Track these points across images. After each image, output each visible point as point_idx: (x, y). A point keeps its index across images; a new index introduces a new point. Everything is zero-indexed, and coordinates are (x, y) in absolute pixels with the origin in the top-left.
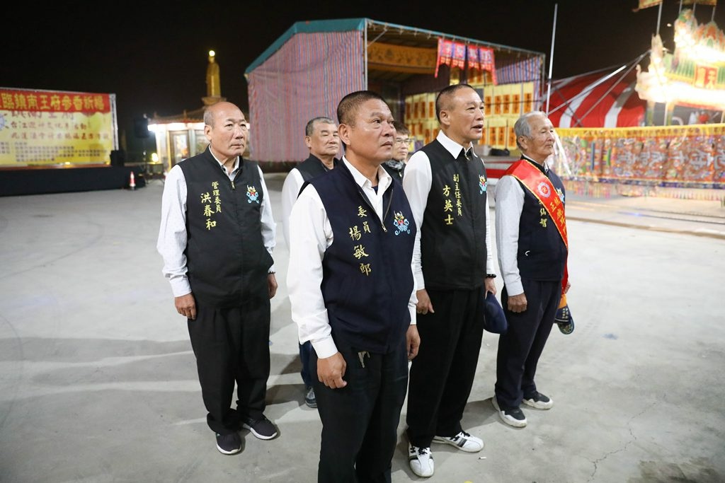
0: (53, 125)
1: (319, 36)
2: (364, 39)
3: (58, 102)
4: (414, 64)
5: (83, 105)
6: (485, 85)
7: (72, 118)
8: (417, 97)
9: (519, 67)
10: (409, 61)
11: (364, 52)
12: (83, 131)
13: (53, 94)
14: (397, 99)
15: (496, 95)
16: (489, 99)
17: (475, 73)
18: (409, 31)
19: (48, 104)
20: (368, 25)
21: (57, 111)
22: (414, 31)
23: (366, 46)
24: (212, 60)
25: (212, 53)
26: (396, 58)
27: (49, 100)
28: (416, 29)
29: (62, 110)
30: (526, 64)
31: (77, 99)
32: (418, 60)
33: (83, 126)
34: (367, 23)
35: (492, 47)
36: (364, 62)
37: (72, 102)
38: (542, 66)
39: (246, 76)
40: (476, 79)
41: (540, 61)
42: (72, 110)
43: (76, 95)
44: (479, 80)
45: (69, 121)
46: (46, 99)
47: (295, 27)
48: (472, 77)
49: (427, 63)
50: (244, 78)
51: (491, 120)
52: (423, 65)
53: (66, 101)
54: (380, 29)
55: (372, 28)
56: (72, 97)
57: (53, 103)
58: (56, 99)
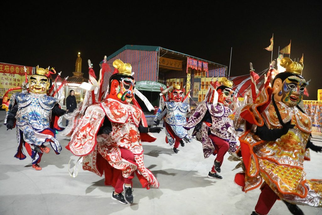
0: (4, 79)
1: (137, 52)
2: (158, 55)
3: (8, 69)
4: (173, 66)
5: (20, 71)
6: (202, 77)
7: (14, 76)
8: (171, 80)
9: (217, 71)
10: (171, 64)
11: (158, 60)
12: (18, 82)
13: (6, 65)
14: (163, 80)
15: (206, 81)
16: (203, 83)
17: (198, 72)
18: (176, 53)
19: (3, 69)
20: (160, 49)
21: (7, 73)
22: (178, 53)
23: (159, 58)
24: (79, 56)
25: (79, 53)
26: (166, 63)
27: (4, 68)
28: (179, 53)
29: (10, 72)
30: (220, 70)
31: (17, 68)
32: (175, 64)
33: (18, 80)
34: (160, 48)
35: (207, 62)
36: (158, 65)
37: (15, 69)
38: (226, 71)
39: (100, 65)
40: (198, 74)
41: (225, 69)
42: (14, 73)
43: (17, 66)
44: (199, 75)
45: (12, 78)
46: (2, 67)
47: (126, 46)
48: (196, 73)
49: (178, 66)
50: (99, 66)
51: (204, 92)
52: (177, 67)
53: (12, 69)
54: (165, 51)
55: (162, 51)
56: (15, 67)
57: (5, 69)
58: (7, 67)
